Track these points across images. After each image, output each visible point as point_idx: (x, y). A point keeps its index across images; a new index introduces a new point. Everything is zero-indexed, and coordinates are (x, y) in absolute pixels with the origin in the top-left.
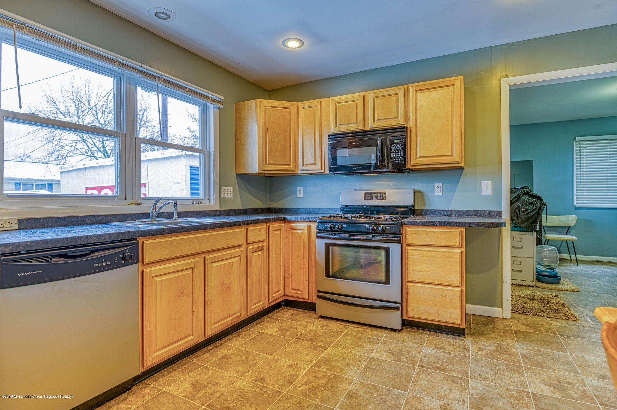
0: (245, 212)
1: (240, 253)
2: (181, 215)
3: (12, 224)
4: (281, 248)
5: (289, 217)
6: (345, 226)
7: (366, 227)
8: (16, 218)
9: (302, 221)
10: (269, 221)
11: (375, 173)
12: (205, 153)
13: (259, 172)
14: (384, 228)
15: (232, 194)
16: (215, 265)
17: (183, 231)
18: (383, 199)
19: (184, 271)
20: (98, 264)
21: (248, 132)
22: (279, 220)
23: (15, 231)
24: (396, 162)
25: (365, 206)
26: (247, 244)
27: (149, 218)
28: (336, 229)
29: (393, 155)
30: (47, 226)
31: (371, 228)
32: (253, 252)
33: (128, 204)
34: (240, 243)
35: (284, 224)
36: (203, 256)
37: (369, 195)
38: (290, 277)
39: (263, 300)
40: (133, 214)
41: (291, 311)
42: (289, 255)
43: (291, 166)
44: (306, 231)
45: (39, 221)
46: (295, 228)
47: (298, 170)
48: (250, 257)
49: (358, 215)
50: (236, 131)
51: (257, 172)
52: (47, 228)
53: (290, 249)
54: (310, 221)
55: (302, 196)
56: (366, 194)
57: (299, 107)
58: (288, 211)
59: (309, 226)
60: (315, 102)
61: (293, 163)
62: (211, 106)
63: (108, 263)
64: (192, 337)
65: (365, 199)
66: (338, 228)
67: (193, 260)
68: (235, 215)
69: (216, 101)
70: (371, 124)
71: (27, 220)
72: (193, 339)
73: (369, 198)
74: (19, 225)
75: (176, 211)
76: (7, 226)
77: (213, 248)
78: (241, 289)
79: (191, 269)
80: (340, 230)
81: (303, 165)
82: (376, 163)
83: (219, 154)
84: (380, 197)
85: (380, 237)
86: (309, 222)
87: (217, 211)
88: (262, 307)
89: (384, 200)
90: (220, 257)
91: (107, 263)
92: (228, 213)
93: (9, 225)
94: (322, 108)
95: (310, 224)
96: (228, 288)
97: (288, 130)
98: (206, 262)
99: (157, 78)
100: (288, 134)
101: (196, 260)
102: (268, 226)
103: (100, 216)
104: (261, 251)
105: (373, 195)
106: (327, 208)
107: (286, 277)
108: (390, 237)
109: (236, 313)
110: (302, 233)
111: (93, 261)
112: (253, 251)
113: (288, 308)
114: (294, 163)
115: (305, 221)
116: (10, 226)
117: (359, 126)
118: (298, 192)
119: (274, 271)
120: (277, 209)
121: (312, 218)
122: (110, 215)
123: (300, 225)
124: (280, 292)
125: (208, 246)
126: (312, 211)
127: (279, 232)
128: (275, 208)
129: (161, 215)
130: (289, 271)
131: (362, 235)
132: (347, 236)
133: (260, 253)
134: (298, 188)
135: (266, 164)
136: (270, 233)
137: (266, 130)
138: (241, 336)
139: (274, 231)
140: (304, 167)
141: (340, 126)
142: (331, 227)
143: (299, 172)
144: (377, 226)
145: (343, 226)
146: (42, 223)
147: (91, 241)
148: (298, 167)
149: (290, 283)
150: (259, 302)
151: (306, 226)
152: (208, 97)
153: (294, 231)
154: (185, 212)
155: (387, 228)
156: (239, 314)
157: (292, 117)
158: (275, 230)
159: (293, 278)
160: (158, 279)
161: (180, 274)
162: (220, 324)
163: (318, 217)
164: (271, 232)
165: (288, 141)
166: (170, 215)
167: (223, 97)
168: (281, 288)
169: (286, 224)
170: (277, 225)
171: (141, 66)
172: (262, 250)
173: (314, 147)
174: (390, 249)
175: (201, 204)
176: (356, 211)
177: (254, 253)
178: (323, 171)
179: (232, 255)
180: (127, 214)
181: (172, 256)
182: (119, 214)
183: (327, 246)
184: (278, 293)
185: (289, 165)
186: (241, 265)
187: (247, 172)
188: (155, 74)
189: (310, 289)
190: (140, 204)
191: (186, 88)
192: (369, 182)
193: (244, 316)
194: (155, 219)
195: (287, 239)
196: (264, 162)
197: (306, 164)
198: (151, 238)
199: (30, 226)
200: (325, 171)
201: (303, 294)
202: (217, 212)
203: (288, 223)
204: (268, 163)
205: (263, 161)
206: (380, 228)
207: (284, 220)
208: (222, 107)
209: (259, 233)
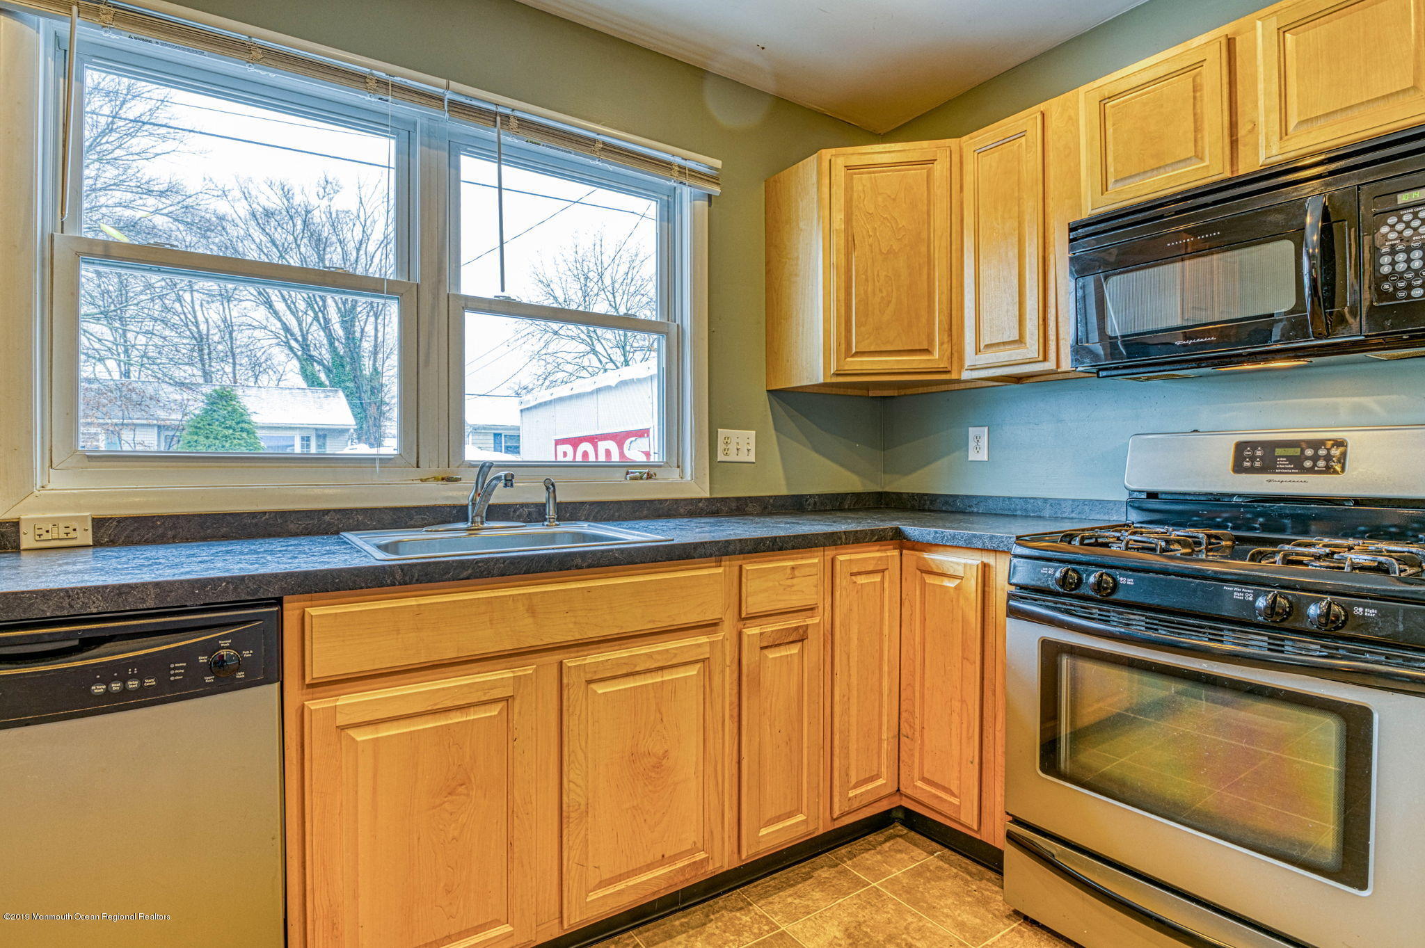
0: (796, 505)
1: (707, 649)
2: (569, 512)
3: (75, 530)
4: (886, 631)
5: (913, 531)
6: (1130, 582)
7: (1238, 596)
8: (86, 517)
9: (956, 547)
10: (832, 540)
11: (1289, 358)
12: (667, 334)
13: (829, 381)
14: (1335, 608)
15: (753, 451)
16: (601, 689)
17: (465, 574)
18: (1329, 470)
19: (472, 709)
20: (107, 684)
21: (797, 258)
22: (877, 538)
23: (85, 549)
24: (1409, 296)
25: (1240, 495)
26: (741, 619)
27: (466, 520)
28: (1085, 590)
29: (1393, 263)
30: (174, 537)
31: (1261, 603)
32: (762, 648)
33: (422, 480)
34: (710, 616)
35: (896, 553)
36: (555, 657)
37: (1259, 453)
38: (917, 734)
39: (805, 809)
40: (428, 508)
41: (917, 852)
42: (914, 662)
43: (936, 355)
44: (972, 585)
45: (150, 524)
46: (935, 570)
47: (961, 367)
48: (748, 666)
49: (1201, 534)
50: (767, 263)
51: (821, 380)
52: (174, 542)
53: (917, 639)
54: (984, 550)
55: (986, 458)
56: (1240, 447)
57: (965, 150)
58: (938, 505)
59: (985, 566)
60: (1025, 120)
61: (941, 344)
62: (686, 191)
63: (150, 682)
64: (506, 929)
65: (1238, 468)
66: (1099, 585)
67: (508, 674)
68: (761, 514)
69: (695, 174)
70: (1268, 146)
71: (119, 522)
72: (510, 935)
73: (1258, 464)
74: (94, 533)
75: (551, 500)
76: (62, 536)
77: (593, 633)
78: (710, 770)
79: (504, 703)
80: (1106, 595)
81: (978, 351)
82: (1291, 312)
83: (711, 332)
84: (1315, 459)
85: (1314, 652)
86: (985, 554)
87: (700, 500)
88: (802, 830)
89: (1335, 472)
90: (619, 663)
91: (142, 682)
92: (739, 508)
93: (67, 534)
94: (1049, 133)
95: (989, 559)
96: (657, 767)
97: (924, 235)
98: (565, 681)
99: (498, 119)
100: (924, 249)
101: (520, 672)
102: (828, 558)
103: (326, 512)
104: (799, 644)
105: (1279, 451)
106: (1074, 500)
107: (903, 731)
108: (1373, 662)
109: (691, 852)
110: (957, 588)
111: (90, 675)
112: (765, 644)
113: (913, 834)
114: (945, 346)
115: (968, 546)
116: (70, 536)
117: (1207, 167)
118: (972, 444)
119: (854, 711)
120: (904, 496)
121: (991, 538)
122: (356, 510)
123: (950, 559)
124: (880, 782)
125: (571, 626)
126: (1018, 507)
127: (877, 578)
128: (899, 494)
129: (515, 511)
130: (912, 713)
131: (1211, 628)
132: (1138, 624)
133: (794, 650)
134: (970, 429)
135: (848, 353)
136: (838, 581)
137: (851, 244)
138: (711, 928)
139: (852, 574)
140: (980, 356)
141: (1120, 186)
142: (1064, 580)
143: (966, 375)
144: (1299, 598)
145: (1122, 580)
146: (160, 531)
147: (85, 605)
148: (961, 359)
149: (917, 755)
150: (790, 815)
151: (971, 565)
152: (669, 163)
153: (930, 580)
154: (592, 503)
155: (1359, 611)
156: (702, 855)
157: (940, 191)
158: (859, 573)
159: (926, 741)
160: (361, 736)
161: (456, 718)
162: (621, 886)
163: (1018, 538)
164: (842, 581)
165: (925, 271)
166: (536, 513)
167: (721, 162)
168: (884, 769)
169: (904, 552)
170: (870, 555)
171: (448, 88)
172: (802, 640)
173: (1016, 281)
174: (1376, 717)
175: (650, 481)
176: (1196, 514)
177: (766, 652)
178: (1050, 365)
179: (675, 655)
180: (408, 508)
181: (423, 658)
182: (386, 508)
183: (1051, 653)
184: (870, 786)
185: (927, 351)
186: (711, 690)
187: (795, 383)
188: (493, 108)
189: (984, 795)
190: (457, 480)
191: (595, 141)
192: (1260, 399)
193: (723, 860)
194: (482, 523)
195: (906, 604)
196: (843, 346)
197: (987, 346)
198: (344, 597)
199: (127, 537)
200: (1058, 365)
201: (959, 807)
202: (701, 505)
203: (913, 549)
204: (854, 350)
205: (839, 344)
206: (1313, 610)
207: (899, 539)
208: (716, 190)
209: (789, 582)
